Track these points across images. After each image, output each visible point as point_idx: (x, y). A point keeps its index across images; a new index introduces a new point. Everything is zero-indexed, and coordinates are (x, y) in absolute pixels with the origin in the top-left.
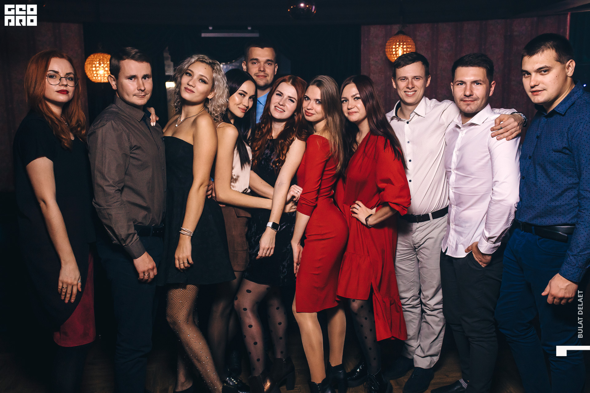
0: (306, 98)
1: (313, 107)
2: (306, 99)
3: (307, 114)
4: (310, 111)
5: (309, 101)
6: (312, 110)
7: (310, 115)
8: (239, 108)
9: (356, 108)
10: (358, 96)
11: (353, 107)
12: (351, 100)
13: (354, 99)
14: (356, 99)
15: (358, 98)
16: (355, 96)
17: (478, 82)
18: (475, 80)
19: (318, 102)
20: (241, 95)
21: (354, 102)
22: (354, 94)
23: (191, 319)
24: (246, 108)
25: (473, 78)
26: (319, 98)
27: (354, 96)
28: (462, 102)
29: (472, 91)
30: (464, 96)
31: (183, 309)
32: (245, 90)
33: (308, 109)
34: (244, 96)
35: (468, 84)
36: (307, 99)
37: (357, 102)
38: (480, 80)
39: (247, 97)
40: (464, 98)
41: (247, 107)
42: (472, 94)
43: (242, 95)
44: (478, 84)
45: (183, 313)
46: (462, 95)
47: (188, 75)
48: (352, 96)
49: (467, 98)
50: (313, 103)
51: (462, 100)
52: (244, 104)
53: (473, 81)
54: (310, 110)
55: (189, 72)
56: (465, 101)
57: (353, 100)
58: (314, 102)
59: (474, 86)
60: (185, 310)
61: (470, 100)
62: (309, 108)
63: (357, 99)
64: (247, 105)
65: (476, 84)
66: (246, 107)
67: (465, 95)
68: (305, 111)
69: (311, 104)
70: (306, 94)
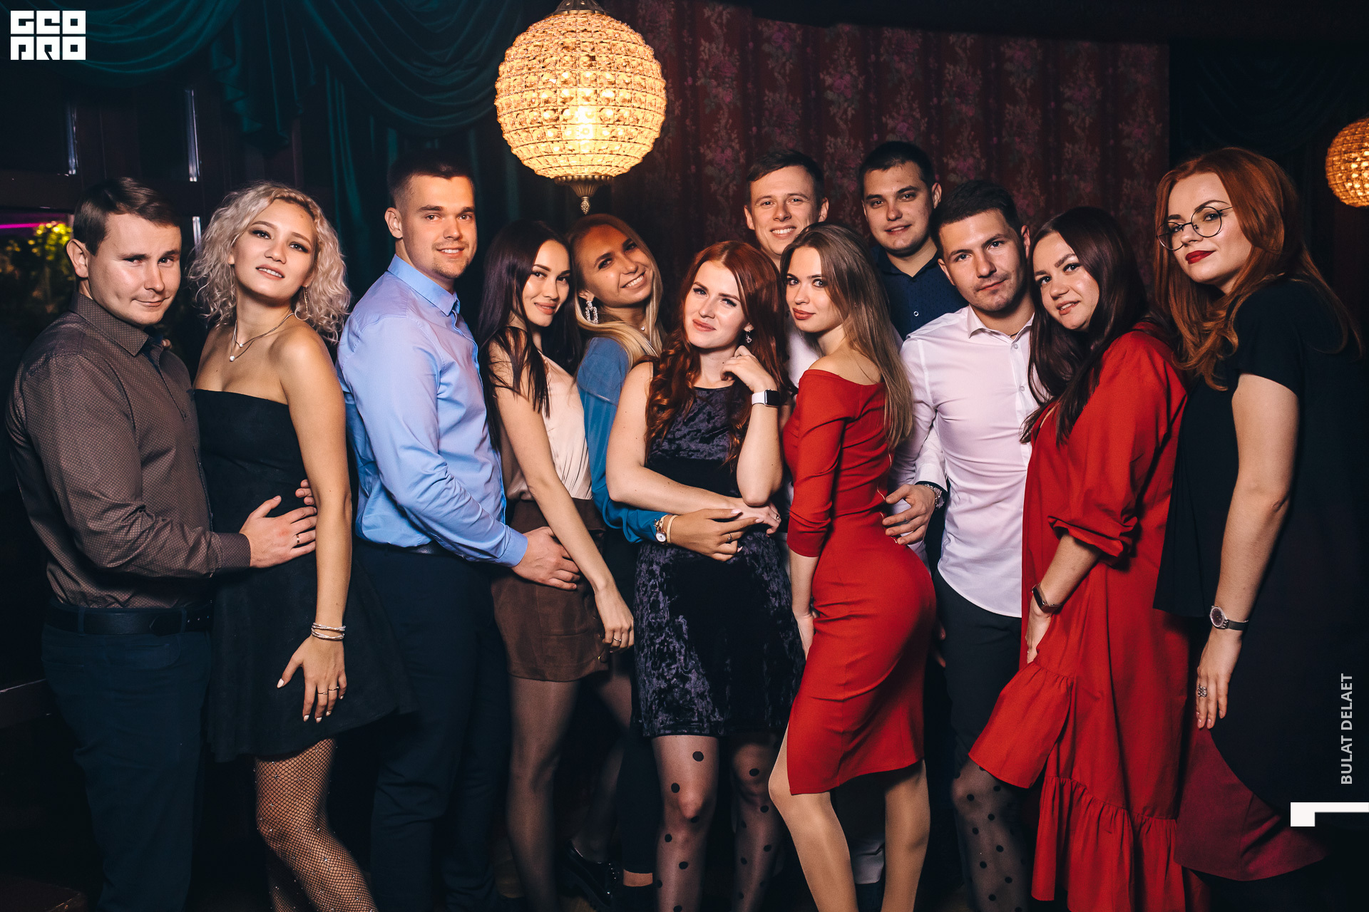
0: (791, 279)
1: (807, 297)
2: (792, 281)
3: (798, 315)
4: (804, 308)
5: (798, 286)
6: (808, 303)
7: (804, 316)
8: (535, 304)
9: (1071, 292)
10: (1073, 259)
11: (1063, 291)
12: (1056, 274)
13: (1065, 269)
14: (1069, 269)
15: (1074, 266)
16: (1066, 263)
17: (996, 240)
18: (988, 239)
19: (819, 284)
20: (538, 276)
21: (1066, 277)
22: (1061, 257)
23: (324, 821)
24: (552, 302)
25: (982, 237)
26: (819, 272)
27: (1061, 262)
28: (980, 294)
29: (991, 264)
30: (980, 279)
31: (304, 796)
32: (545, 264)
33: (797, 304)
34: (545, 275)
35: (978, 251)
36: (795, 282)
37: (1073, 275)
38: (999, 235)
39: (552, 278)
40: (982, 282)
41: (557, 300)
42: (993, 269)
43: (541, 276)
44: (996, 245)
45: (305, 808)
46: (974, 278)
47: (258, 235)
48: (1058, 264)
49: (986, 280)
50: (806, 287)
51: (978, 289)
52: (547, 295)
53: (984, 241)
54: (803, 305)
55: (264, 228)
56: (984, 288)
57: (1062, 274)
58: (810, 285)
59: (992, 251)
60: (309, 799)
61: (993, 282)
62: (798, 300)
63: (1073, 269)
64: (554, 296)
65: (992, 247)
66: (554, 300)
67: (981, 277)
68: (794, 309)
69: (801, 290)
70: (789, 272)
